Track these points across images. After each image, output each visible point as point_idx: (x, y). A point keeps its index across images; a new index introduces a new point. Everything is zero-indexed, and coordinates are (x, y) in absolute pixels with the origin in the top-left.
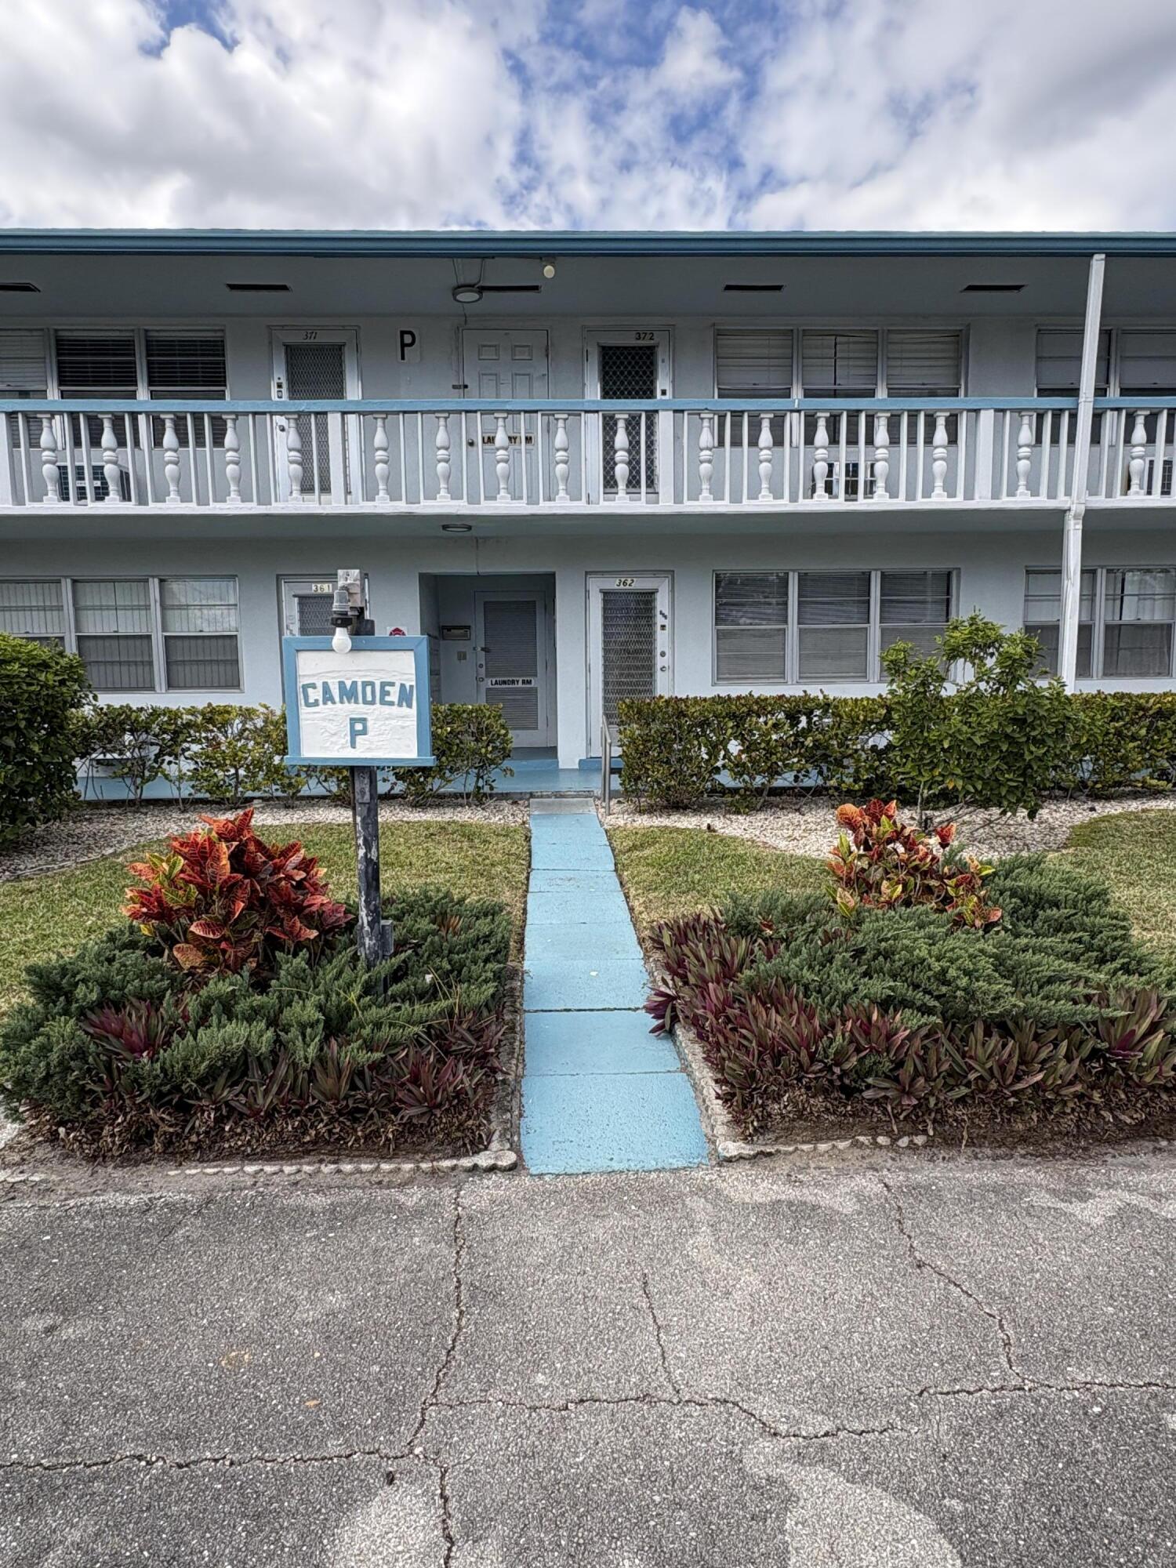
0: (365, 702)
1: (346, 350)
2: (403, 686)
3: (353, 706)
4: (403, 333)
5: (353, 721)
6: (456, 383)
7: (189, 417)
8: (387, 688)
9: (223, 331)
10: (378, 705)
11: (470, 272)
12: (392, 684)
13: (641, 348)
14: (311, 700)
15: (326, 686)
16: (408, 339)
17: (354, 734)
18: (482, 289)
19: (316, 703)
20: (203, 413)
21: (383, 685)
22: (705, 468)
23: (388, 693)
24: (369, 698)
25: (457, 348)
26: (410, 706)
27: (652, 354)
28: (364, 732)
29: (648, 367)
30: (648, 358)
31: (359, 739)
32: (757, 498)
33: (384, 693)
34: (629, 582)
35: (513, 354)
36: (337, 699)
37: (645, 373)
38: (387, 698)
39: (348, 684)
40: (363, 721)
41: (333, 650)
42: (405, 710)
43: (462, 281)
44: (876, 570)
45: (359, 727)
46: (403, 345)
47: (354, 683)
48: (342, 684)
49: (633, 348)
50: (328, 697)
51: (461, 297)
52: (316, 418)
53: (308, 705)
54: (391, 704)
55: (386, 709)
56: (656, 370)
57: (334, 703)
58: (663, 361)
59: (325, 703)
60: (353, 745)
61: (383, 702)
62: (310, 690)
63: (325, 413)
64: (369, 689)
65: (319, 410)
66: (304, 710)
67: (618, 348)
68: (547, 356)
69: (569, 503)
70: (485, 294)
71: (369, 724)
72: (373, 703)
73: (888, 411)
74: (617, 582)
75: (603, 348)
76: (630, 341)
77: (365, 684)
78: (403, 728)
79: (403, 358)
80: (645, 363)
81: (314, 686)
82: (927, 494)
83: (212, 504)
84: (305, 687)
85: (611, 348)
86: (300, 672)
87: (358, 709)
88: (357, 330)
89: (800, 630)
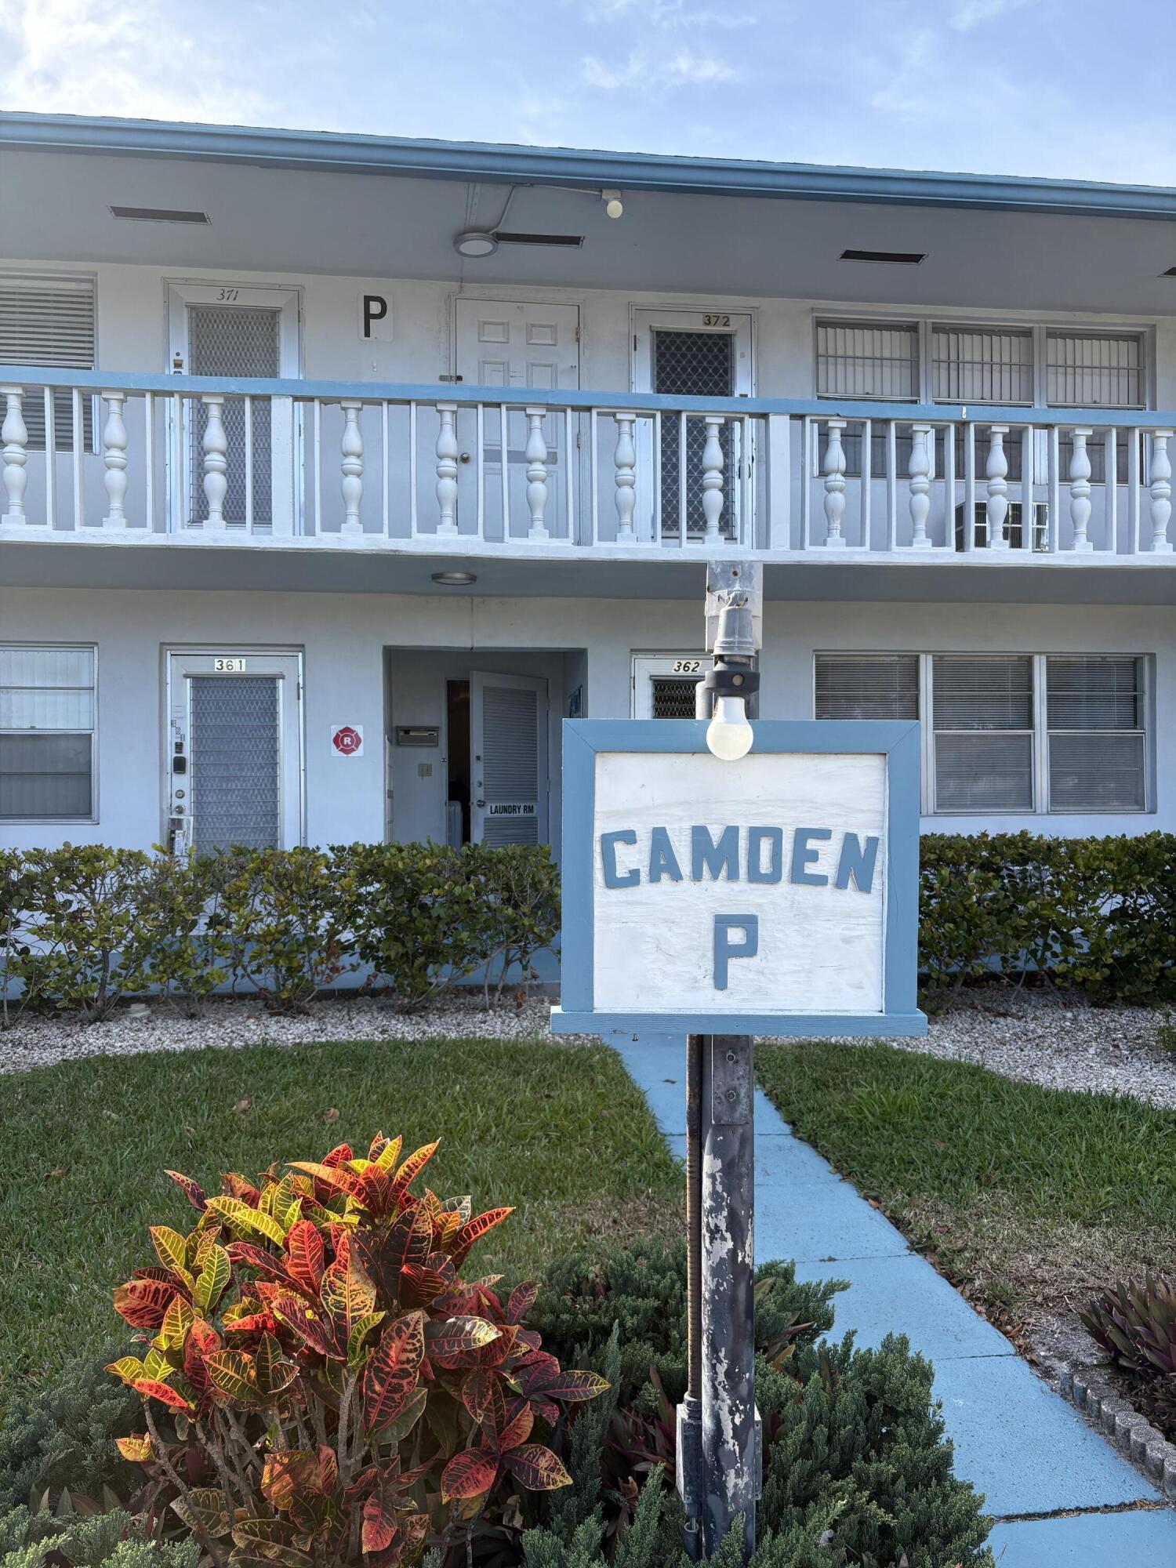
0: (755, 876)
1: (282, 319)
2: (850, 839)
3: (721, 886)
4: (368, 300)
5: (722, 923)
6: (446, 374)
7: (47, 394)
8: (812, 844)
9: (91, 281)
10: (784, 886)
11: (485, 206)
12: (824, 834)
13: (710, 336)
14: (621, 872)
15: (660, 839)
16: (375, 308)
17: (723, 952)
18: (500, 237)
19: (633, 878)
20: (71, 388)
21: (802, 835)
22: (838, 498)
23: (814, 856)
24: (765, 865)
25: (448, 324)
26: (865, 887)
27: (726, 345)
28: (749, 949)
29: (721, 363)
30: (721, 350)
31: (735, 965)
32: (910, 544)
33: (804, 855)
34: (692, 666)
35: (529, 336)
36: (685, 867)
37: (716, 370)
38: (810, 869)
39: (716, 833)
40: (749, 923)
41: (706, 751)
42: (851, 897)
43: (473, 221)
44: (1040, 653)
45: (735, 936)
46: (368, 316)
47: (731, 832)
48: (699, 834)
49: (700, 336)
50: (662, 862)
51: (465, 247)
52: (252, 403)
53: (612, 882)
54: (820, 881)
55: (806, 894)
56: (732, 367)
57: (677, 876)
58: (743, 356)
59: (654, 878)
60: (720, 981)
61: (799, 877)
62: (619, 847)
63: (268, 398)
64: (765, 846)
65: (259, 392)
66: (603, 899)
67: (679, 335)
68: (578, 340)
69: (633, 545)
70: (506, 247)
71: (762, 932)
72: (774, 878)
73: (1090, 426)
74: (676, 666)
75: (659, 333)
76: (696, 325)
77: (756, 834)
78: (847, 940)
79: (367, 334)
80: (716, 357)
81: (629, 837)
82: (1146, 546)
83: (79, 529)
84: (608, 840)
85: (668, 334)
86: (599, 806)
87: (740, 896)
88: (299, 293)
89: (938, 737)
